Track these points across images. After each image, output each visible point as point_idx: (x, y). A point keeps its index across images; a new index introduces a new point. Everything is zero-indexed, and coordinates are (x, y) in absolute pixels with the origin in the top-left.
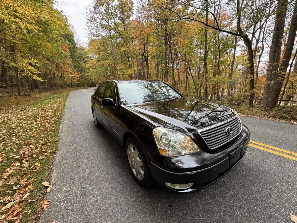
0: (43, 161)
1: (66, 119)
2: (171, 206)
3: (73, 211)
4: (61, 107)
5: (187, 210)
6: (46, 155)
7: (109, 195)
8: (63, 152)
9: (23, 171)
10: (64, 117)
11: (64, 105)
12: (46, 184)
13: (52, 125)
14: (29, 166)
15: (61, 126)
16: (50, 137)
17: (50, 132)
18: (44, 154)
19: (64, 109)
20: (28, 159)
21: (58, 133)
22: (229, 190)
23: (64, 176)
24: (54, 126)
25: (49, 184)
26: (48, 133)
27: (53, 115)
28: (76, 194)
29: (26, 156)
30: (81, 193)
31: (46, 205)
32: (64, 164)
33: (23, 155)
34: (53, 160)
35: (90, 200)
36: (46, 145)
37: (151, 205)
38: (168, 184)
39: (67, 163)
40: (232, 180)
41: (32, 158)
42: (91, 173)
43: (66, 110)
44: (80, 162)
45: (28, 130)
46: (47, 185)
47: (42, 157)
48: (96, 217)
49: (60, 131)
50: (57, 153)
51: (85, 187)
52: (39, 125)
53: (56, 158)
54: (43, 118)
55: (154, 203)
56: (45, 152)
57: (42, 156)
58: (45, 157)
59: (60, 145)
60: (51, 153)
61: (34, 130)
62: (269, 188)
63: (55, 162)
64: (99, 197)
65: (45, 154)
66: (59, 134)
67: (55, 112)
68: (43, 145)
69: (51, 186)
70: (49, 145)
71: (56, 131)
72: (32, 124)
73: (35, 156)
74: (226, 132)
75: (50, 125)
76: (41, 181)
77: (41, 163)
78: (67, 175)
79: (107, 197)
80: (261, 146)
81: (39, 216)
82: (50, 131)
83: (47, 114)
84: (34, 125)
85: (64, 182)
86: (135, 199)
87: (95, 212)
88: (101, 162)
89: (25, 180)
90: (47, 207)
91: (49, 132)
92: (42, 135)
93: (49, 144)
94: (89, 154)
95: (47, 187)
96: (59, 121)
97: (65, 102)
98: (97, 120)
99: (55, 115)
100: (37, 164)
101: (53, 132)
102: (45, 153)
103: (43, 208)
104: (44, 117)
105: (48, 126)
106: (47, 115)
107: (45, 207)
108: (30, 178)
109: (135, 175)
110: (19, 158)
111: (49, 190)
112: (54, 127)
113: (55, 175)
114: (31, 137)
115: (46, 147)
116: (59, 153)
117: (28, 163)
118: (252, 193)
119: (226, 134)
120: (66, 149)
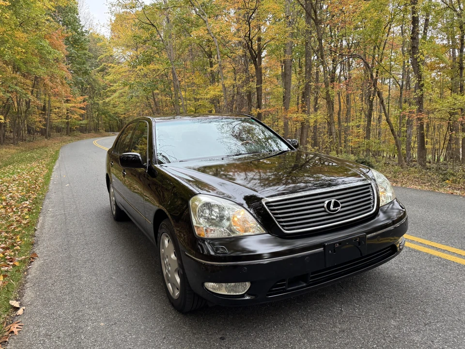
0: (9, 274)
1: (52, 205)
2: (222, 339)
3: (59, 338)
4: (41, 180)
6: (14, 266)
7: (120, 321)
8: (44, 262)
10: (47, 202)
11: (48, 177)
12: (16, 304)
13: (23, 216)
15: (41, 218)
16: (18, 236)
17: (20, 229)
18: (9, 263)
21: (35, 230)
23: (45, 296)
24: (27, 217)
25: (21, 305)
26: (14, 229)
27: (23, 196)
28: (65, 319)
30: (72, 318)
31: (17, 328)
32: (46, 279)
34: (26, 273)
35: (87, 326)
36: (12, 250)
38: (210, 286)
39: (51, 278)
42: (94, 293)
43: (51, 186)
44: (74, 277)
46: (18, 306)
47: (7, 268)
48: (95, 345)
49: (38, 227)
50: (32, 263)
51: (81, 311)
53: (32, 271)
54: (4, 203)
55: (194, 334)
56: (11, 260)
57: (6, 266)
58: (11, 267)
59: (39, 250)
60: (23, 262)
63: (29, 276)
64: (102, 324)
65: (11, 264)
66: (36, 232)
67: (28, 192)
68: (6, 249)
69: (24, 307)
70: (17, 250)
71: (31, 226)
75: (19, 216)
76: (8, 299)
77: (5, 276)
78: (51, 295)
79: (115, 324)
81: (7, 340)
82: (19, 226)
83: (11, 194)
85: (45, 304)
86: (165, 328)
87: (93, 339)
88: (114, 278)
90: (19, 331)
91: (17, 227)
92: (4, 234)
93: (19, 248)
94: (93, 266)
95: (17, 309)
96: (37, 208)
97: (51, 170)
98: (116, 205)
99: (29, 197)
101: (25, 227)
102: (11, 262)
103: (12, 332)
104: (5, 200)
105: (15, 217)
106: (11, 197)
107: (15, 330)
109: (171, 294)
111: (20, 312)
112: (26, 219)
113: (29, 294)
115: (13, 253)
116: (36, 264)
119: (325, 211)
120: (49, 256)
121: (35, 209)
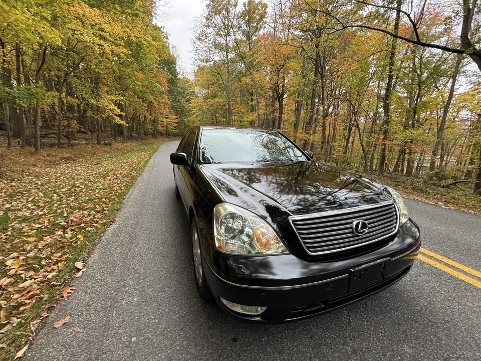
0: (89, 235)
1: (142, 181)
2: (235, 340)
3: (95, 310)
4: (142, 163)
5: (259, 353)
6: (96, 227)
7: (151, 298)
8: (118, 226)
9: (62, 243)
10: (140, 178)
11: (148, 161)
12: (79, 265)
13: (121, 187)
14: (71, 238)
15: (131, 190)
16: (111, 203)
17: (114, 197)
19: (145, 167)
20: (73, 228)
21: (124, 199)
22: (353, 339)
23: (106, 259)
24: (123, 188)
25: (84, 266)
26: (111, 197)
27: (128, 173)
28: (110, 287)
29: (74, 224)
30: (115, 287)
31: (68, 293)
32: (113, 242)
33: (70, 222)
34: (102, 234)
35: (122, 300)
36: (101, 214)
38: (225, 302)
39: (117, 242)
40: (367, 321)
41: (78, 228)
42: (142, 262)
44: (133, 243)
45: (91, 190)
46: (81, 267)
47: (90, 229)
48: (120, 326)
49: (127, 196)
50: (110, 226)
51: (125, 280)
52: (106, 186)
53: (107, 233)
54: (115, 177)
55: (210, 328)
56: (97, 222)
57: (91, 227)
58: (94, 228)
59: (120, 217)
60: (104, 224)
61: (97, 191)
62: (443, 357)
63: (103, 238)
64: (136, 299)
65: (95, 225)
67: (132, 170)
68: (98, 212)
69: (85, 269)
70: (105, 214)
71: (122, 196)
72: (98, 183)
73: (83, 225)
74: (351, 228)
75: (119, 187)
76: (77, 260)
77: (85, 237)
78: (110, 259)
79: (147, 300)
80: (461, 271)
81: (55, 305)
82: (115, 195)
83: (122, 171)
84: (100, 185)
85: (102, 268)
86: (186, 314)
87: (122, 318)
88: (161, 248)
89: (59, 254)
90: (68, 297)
92: (104, 199)
93: (107, 212)
94: (150, 235)
95: (79, 270)
96: (132, 182)
97: (150, 158)
99: (131, 174)
100: (79, 236)
101: (118, 196)
102: (96, 223)
103: (63, 297)
104: (116, 175)
105: (116, 187)
106: (121, 173)
107: (65, 295)
108: (65, 253)
110: (65, 225)
111: (80, 274)
112: (122, 190)
113: (96, 255)
114: (90, 200)
115: (100, 216)
116: (114, 226)
117: (71, 234)
118: (400, 356)
119: (352, 232)
120: (124, 221)
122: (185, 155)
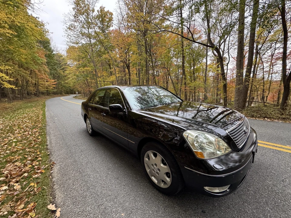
0: (39, 180)
1: (52, 129)
4: (41, 117)
6: (41, 173)
7: (133, 209)
8: (61, 167)
9: (17, 195)
10: (48, 128)
11: (44, 115)
12: (52, 207)
13: (36, 137)
14: (22, 188)
15: (48, 138)
16: (38, 151)
18: (37, 171)
19: (45, 119)
20: (18, 180)
21: (47, 145)
23: (71, 194)
24: (40, 137)
25: (56, 207)
26: (34, 146)
27: (33, 125)
28: (95, 214)
29: (14, 176)
30: (99, 212)
32: (66, 180)
33: (9, 175)
34: (51, 177)
36: (36, 161)
37: (184, 214)
38: (207, 188)
39: (70, 179)
41: (22, 178)
42: (104, 187)
43: (47, 119)
44: (85, 176)
45: (6, 144)
46: (55, 209)
47: (37, 175)
49: (48, 143)
50: (53, 169)
51: (103, 204)
52: (20, 138)
53: (55, 174)
54: (22, 130)
56: (39, 169)
57: (36, 174)
58: (40, 174)
59: (53, 158)
60: (47, 169)
61: (14, 144)
62: (281, 180)
63: (54, 179)
64: (123, 214)
65: (39, 171)
66: (48, 146)
67: (35, 123)
68: (32, 161)
69: (60, 209)
70: (40, 160)
71: (43, 143)
72: (10, 138)
73: (26, 175)
74: (244, 131)
75: (34, 137)
76: (45, 205)
77: (38, 183)
78: (75, 193)
79: (132, 212)
82: (37, 144)
83: (26, 125)
84: (12, 139)
85: (74, 202)
86: (164, 209)
88: (110, 173)
89: (22, 206)
91: (35, 144)
92: (28, 150)
93: (40, 159)
94: (93, 166)
95: (54, 212)
96: (44, 132)
98: (92, 128)
99: (37, 126)
100: (32, 184)
101: (40, 144)
104: (23, 128)
105: (31, 138)
106: (26, 126)
108: (28, 203)
109: (157, 184)
110: (5, 179)
111: (58, 214)
112: (39, 139)
113: (59, 196)
114: (13, 152)
115: (37, 163)
116: (56, 169)
117: (19, 185)
119: (245, 133)
120: (62, 162)
121: (43, 132)
122: (120, 105)
